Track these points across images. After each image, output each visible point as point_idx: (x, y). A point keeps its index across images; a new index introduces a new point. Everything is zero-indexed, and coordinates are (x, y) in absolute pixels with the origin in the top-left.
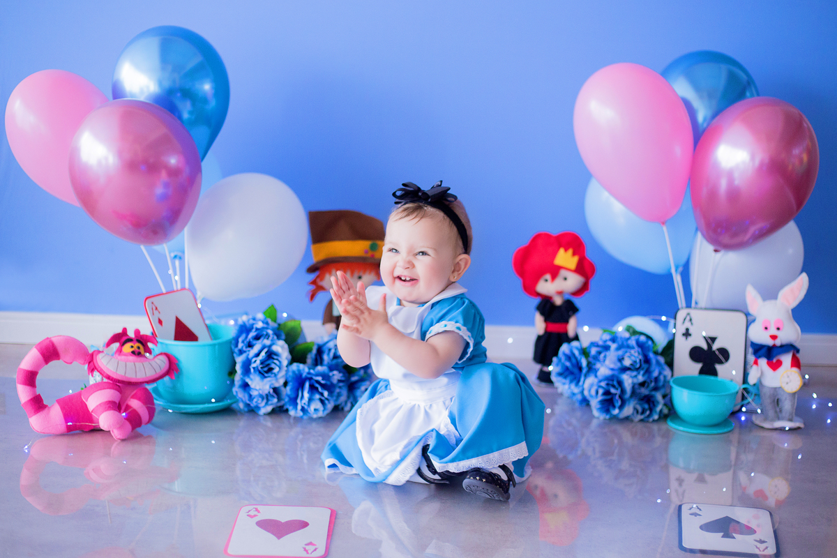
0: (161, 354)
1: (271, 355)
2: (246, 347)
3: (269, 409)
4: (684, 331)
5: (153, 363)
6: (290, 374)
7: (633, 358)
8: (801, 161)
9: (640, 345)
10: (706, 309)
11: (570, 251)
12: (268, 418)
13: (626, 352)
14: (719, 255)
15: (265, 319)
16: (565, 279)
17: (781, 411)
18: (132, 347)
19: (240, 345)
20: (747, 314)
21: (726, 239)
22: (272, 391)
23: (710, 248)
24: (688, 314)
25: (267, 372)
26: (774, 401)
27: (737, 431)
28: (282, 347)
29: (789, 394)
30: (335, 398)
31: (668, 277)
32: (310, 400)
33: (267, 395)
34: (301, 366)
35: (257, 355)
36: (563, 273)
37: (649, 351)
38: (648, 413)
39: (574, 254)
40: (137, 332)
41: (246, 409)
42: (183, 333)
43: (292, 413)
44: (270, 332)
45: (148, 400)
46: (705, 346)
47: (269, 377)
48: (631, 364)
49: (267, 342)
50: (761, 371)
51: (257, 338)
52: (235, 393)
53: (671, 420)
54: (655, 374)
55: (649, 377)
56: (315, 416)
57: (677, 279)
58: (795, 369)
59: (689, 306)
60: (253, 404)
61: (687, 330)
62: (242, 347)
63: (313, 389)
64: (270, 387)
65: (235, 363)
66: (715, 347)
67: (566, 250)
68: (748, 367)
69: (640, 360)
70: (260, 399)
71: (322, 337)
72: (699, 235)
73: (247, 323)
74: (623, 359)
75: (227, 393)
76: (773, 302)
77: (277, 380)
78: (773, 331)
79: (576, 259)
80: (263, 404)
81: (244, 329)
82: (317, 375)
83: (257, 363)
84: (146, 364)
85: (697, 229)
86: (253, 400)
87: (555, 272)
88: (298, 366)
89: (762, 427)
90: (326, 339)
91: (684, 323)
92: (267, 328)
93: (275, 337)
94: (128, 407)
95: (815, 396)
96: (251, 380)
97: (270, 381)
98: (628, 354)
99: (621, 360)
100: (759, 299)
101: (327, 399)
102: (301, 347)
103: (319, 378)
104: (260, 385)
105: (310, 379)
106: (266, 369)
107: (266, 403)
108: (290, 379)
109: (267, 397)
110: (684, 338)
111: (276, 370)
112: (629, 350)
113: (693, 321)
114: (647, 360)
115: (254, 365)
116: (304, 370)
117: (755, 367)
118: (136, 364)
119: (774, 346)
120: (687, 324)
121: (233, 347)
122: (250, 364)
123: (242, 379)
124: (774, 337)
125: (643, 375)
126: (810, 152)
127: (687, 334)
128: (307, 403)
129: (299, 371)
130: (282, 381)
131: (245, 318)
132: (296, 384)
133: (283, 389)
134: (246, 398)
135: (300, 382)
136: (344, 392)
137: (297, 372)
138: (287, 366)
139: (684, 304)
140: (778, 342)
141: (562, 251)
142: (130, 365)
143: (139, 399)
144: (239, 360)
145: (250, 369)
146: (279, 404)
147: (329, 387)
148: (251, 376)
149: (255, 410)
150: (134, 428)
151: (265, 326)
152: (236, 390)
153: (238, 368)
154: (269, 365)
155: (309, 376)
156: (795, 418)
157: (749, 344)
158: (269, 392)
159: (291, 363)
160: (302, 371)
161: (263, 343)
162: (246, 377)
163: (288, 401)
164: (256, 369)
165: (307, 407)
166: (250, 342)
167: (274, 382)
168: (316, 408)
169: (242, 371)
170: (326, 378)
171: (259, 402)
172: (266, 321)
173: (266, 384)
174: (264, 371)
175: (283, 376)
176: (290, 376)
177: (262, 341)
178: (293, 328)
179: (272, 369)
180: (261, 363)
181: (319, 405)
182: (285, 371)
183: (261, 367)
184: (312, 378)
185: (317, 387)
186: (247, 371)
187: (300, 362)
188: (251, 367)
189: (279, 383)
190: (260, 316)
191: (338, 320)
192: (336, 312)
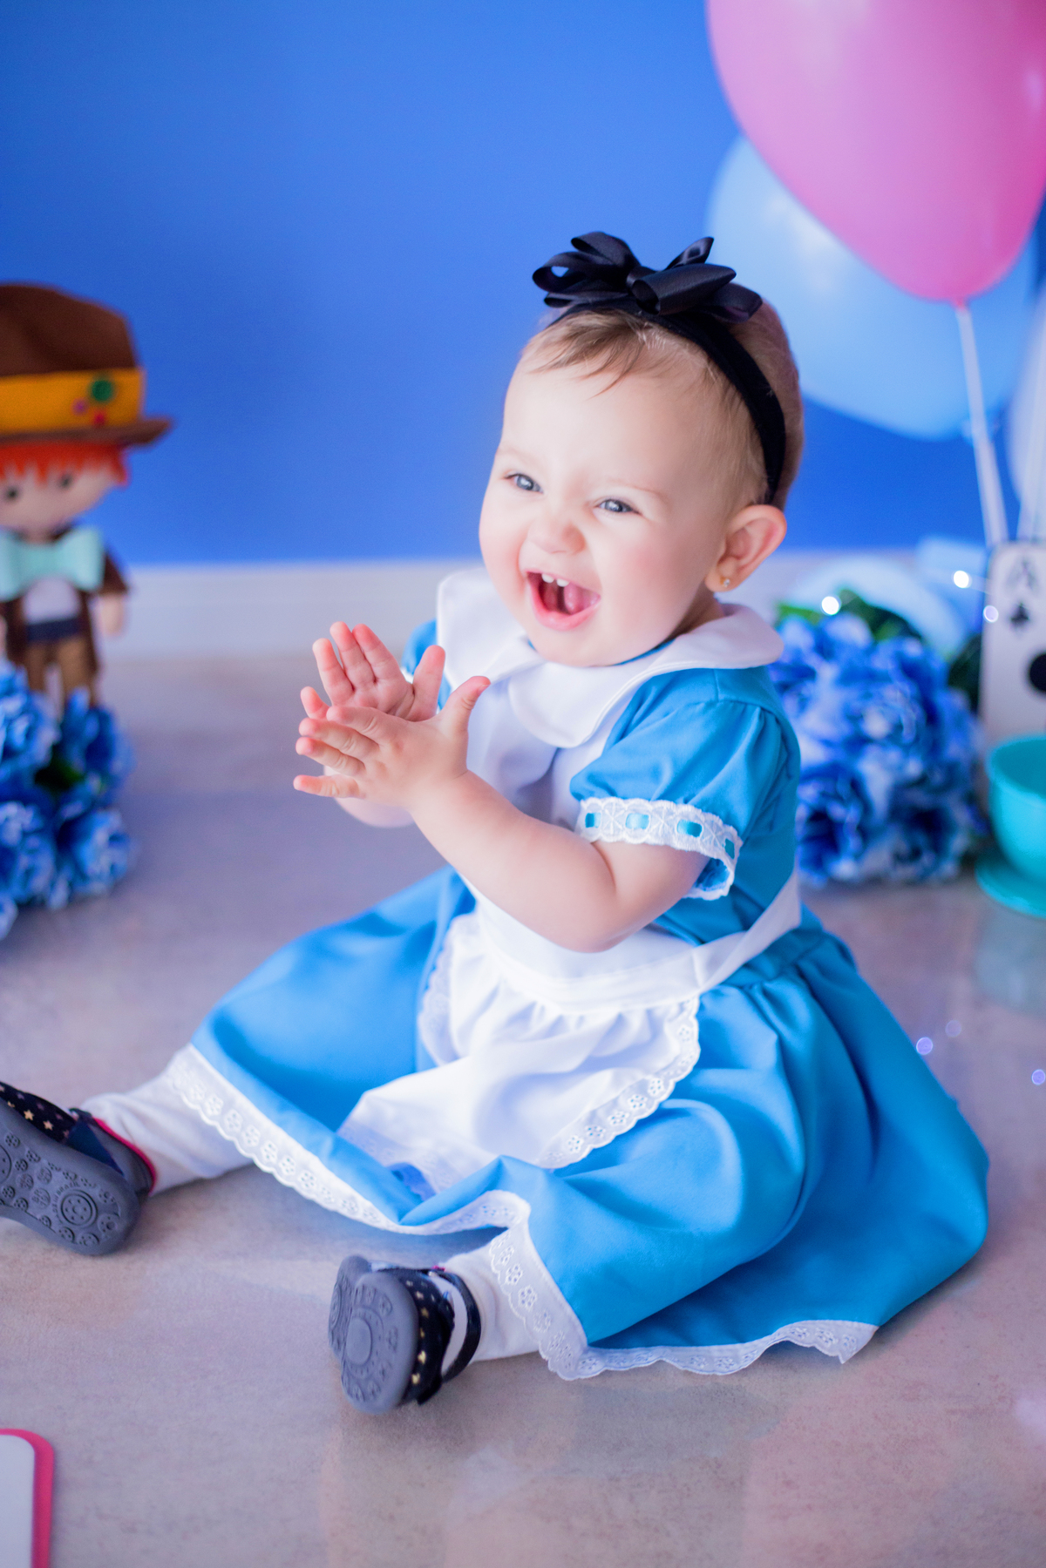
7: (894, 715)
9: (910, 670)
13: (869, 695)
24: (1024, 562)
38: (926, 859)
48: (889, 731)
53: (992, 878)
55: (937, 759)
57: (986, 455)
61: (1022, 605)
74: (861, 713)
91: (1011, 586)
98: (874, 700)
99: (854, 718)
112: (876, 687)
113: (1038, 583)
114: (931, 715)
120: (1023, 591)
127: (1020, 617)
136: (45, 861)
139: (1005, 529)
191: (8, 610)
192: (3, 588)
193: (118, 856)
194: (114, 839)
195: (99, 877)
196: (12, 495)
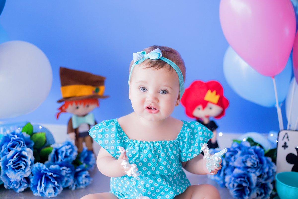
1: (21, 157)
2: (7, 152)
3: (23, 189)
4: (283, 144)
6: (34, 169)
7: (253, 161)
9: (256, 152)
10: (296, 130)
11: (214, 92)
12: (22, 194)
13: (247, 157)
15: (21, 132)
16: (211, 108)
19: (3, 150)
22: (23, 179)
24: (286, 134)
28: (28, 152)
31: (274, 109)
32: (45, 188)
33: (20, 181)
34: (41, 164)
35: (12, 158)
36: (209, 105)
37: (262, 155)
38: (264, 195)
39: (217, 94)
43: (35, 194)
44: (22, 142)
46: (296, 154)
47: (19, 172)
48: (252, 165)
49: (19, 149)
51: (13, 146)
54: (266, 170)
55: (263, 172)
56: (49, 197)
57: (279, 111)
59: (286, 128)
60: (12, 187)
61: (285, 143)
62: (4, 151)
63: (48, 180)
64: (21, 176)
67: (212, 91)
69: (257, 162)
74: (246, 161)
77: (25, 173)
79: (218, 97)
80: (17, 187)
81: (7, 139)
82: (50, 171)
83: (10, 164)
86: (12, 184)
87: (205, 104)
88: (39, 165)
90: (60, 145)
91: (283, 139)
92: (20, 140)
93: (25, 145)
96: (9, 173)
97: (20, 174)
98: (249, 159)
99: (244, 162)
101: (57, 186)
102: (46, 149)
103: (52, 174)
104: (15, 176)
106: (17, 167)
107: (20, 186)
108: (34, 173)
109: (20, 183)
110: (283, 148)
111: (23, 167)
112: (249, 156)
113: (289, 138)
115: (9, 164)
116: (43, 167)
120: (285, 140)
122: (8, 163)
123: (4, 171)
125: (259, 171)
127: (285, 146)
128: (44, 190)
129: (40, 168)
130: (29, 174)
132: (38, 177)
133: (30, 177)
134: (8, 182)
135: (40, 175)
137: (38, 169)
138: (31, 165)
139: (283, 127)
141: (209, 92)
147: (59, 178)
148: (9, 171)
149: (14, 190)
151: (19, 138)
152: (2, 178)
153: (1, 165)
154: (19, 164)
155: (45, 172)
158: (22, 179)
159: (35, 162)
160: (42, 168)
161: (16, 150)
162: (6, 171)
163: (32, 187)
164: (10, 166)
165: (44, 192)
166: (9, 148)
167: (23, 174)
168: (50, 192)
169: (4, 167)
170: (57, 173)
171: (15, 186)
172: (21, 134)
173: (18, 175)
174: (16, 168)
175: (29, 171)
176: (34, 171)
177: (16, 148)
178: (40, 138)
179: (21, 167)
180: (14, 163)
181: (52, 191)
182: (30, 168)
183: (13, 166)
184: (46, 174)
185: (51, 179)
186: (6, 168)
187: (41, 162)
188: (8, 166)
189: (26, 175)
190: (18, 131)
191: (76, 131)
192: (75, 126)
193: (87, 180)
194: (86, 177)
195: (82, 184)
196: (78, 108)
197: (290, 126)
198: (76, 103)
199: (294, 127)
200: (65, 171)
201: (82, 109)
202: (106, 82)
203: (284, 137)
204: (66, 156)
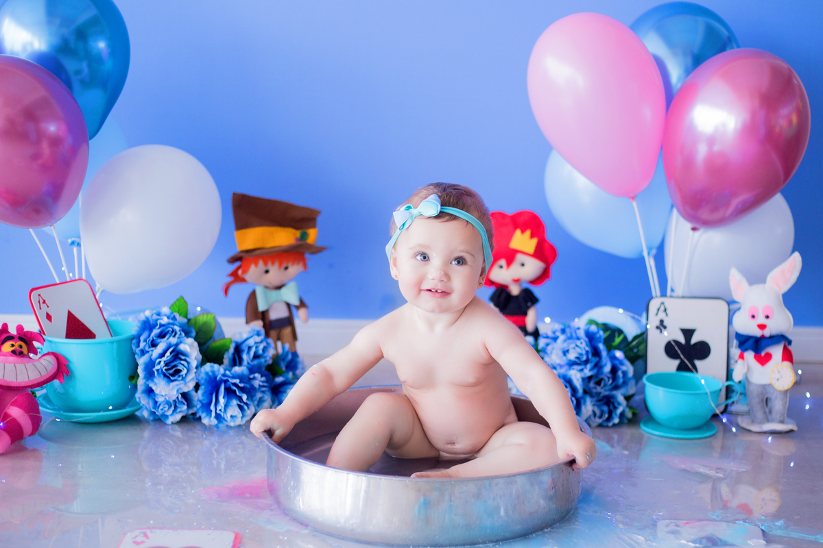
0: (48, 354)
1: (178, 355)
2: (150, 347)
3: (178, 417)
4: (658, 323)
5: (38, 364)
6: (203, 375)
8: (790, 122)
10: (683, 297)
11: (528, 233)
12: (177, 427)
14: (697, 234)
15: (172, 313)
16: (523, 265)
17: (770, 412)
18: (13, 345)
19: (142, 345)
20: (731, 302)
21: (705, 214)
22: (180, 396)
23: (688, 225)
24: (663, 303)
25: (173, 375)
26: (762, 400)
27: (720, 435)
28: (191, 346)
29: (780, 391)
30: (256, 403)
31: (641, 261)
32: (226, 406)
33: (175, 401)
34: (216, 366)
35: (162, 355)
36: (520, 258)
39: (532, 236)
40: (20, 328)
41: (151, 418)
42: (77, 329)
43: (205, 421)
44: (177, 328)
45: (32, 407)
46: (682, 340)
47: (176, 380)
49: (173, 340)
50: (747, 367)
51: (162, 335)
52: (138, 400)
53: (645, 424)
56: (232, 424)
57: (650, 263)
58: (787, 364)
59: (664, 294)
60: (159, 412)
61: (662, 322)
62: (145, 346)
63: (230, 393)
64: (178, 391)
65: (137, 365)
66: (694, 340)
67: (523, 232)
68: (732, 362)
70: (167, 406)
71: (240, 334)
72: (675, 211)
73: (150, 319)
75: (130, 399)
76: (761, 286)
77: (186, 383)
78: (761, 320)
79: (535, 241)
80: (170, 412)
81: (148, 326)
82: (234, 377)
83: (161, 366)
84: (29, 365)
85: (672, 207)
86: (159, 407)
87: (510, 256)
88: (212, 367)
89: (750, 431)
90: (245, 336)
91: (657, 314)
92: (174, 324)
93: (183, 334)
94: (7, 416)
95: (808, 395)
96: (156, 384)
97: (177, 385)
100: (745, 283)
101: (246, 404)
102: (217, 344)
103: (237, 381)
104: (166, 390)
105: (226, 381)
106: (171, 372)
107: (174, 411)
108: (202, 382)
109: (175, 405)
110: (658, 331)
111: (185, 371)
113: (668, 311)
115: (158, 367)
116: (219, 370)
117: (740, 361)
118: (16, 365)
119: (763, 337)
120: (662, 315)
121: (134, 348)
122: (154, 367)
123: (145, 383)
124: (762, 327)
126: (801, 113)
127: (662, 326)
128: (223, 410)
129: (213, 372)
130: (192, 385)
131: (148, 313)
132: (210, 388)
133: (194, 393)
134: (151, 404)
135: (214, 385)
136: (268, 397)
137: (211, 374)
138: (197, 368)
139: (658, 293)
140: (767, 333)
141: (518, 232)
142: (9, 367)
143: (20, 407)
144: (142, 361)
145: (154, 372)
146: (191, 412)
147: (250, 391)
148: (155, 380)
149: (162, 419)
150: (13, 441)
151: (171, 321)
152: (140, 396)
153: (140, 371)
154: (175, 366)
155: (225, 378)
156: (786, 420)
157: (733, 335)
158: (178, 398)
159: (202, 363)
160: (217, 373)
161: (168, 341)
162: (150, 381)
163: (200, 408)
164: (160, 371)
165: (222, 414)
166: (153, 340)
167: (182, 386)
168: (234, 414)
169: (145, 375)
170: (245, 381)
171: (166, 409)
172: (172, 316)
173: (173, 388)
174: (170, 374)
175: (193, 379)
176: (202, 378)
177: (168, 339)
178: (205, 324)
179: (179, 371)
180: (166, 365)
181: (237, 412)
182: (195, 373)
183: (166, 370)
184: (228, 381)
185: (235, 391)
186: (150, 375)
187: (215, 363)
188: (154, 370)
189: (188, 387)
190: (166, 310)
191: (263, 316)
192: (262, 307)
196: (267, 272)
197: (672, 290)
198: (266, 264)
199: (679, 291)
200: (258, 380)
201: (275, 274)
202: (320, 220)
203: (658, 310)
204: (256, 356)
